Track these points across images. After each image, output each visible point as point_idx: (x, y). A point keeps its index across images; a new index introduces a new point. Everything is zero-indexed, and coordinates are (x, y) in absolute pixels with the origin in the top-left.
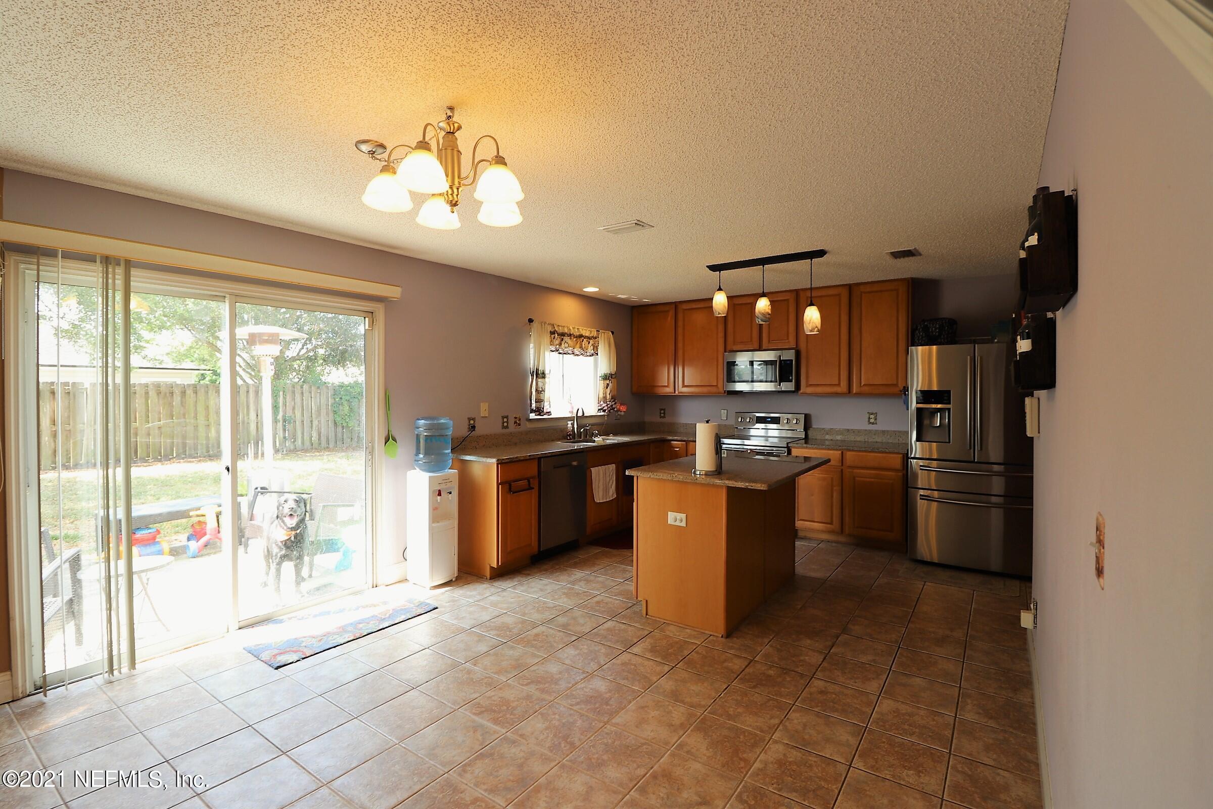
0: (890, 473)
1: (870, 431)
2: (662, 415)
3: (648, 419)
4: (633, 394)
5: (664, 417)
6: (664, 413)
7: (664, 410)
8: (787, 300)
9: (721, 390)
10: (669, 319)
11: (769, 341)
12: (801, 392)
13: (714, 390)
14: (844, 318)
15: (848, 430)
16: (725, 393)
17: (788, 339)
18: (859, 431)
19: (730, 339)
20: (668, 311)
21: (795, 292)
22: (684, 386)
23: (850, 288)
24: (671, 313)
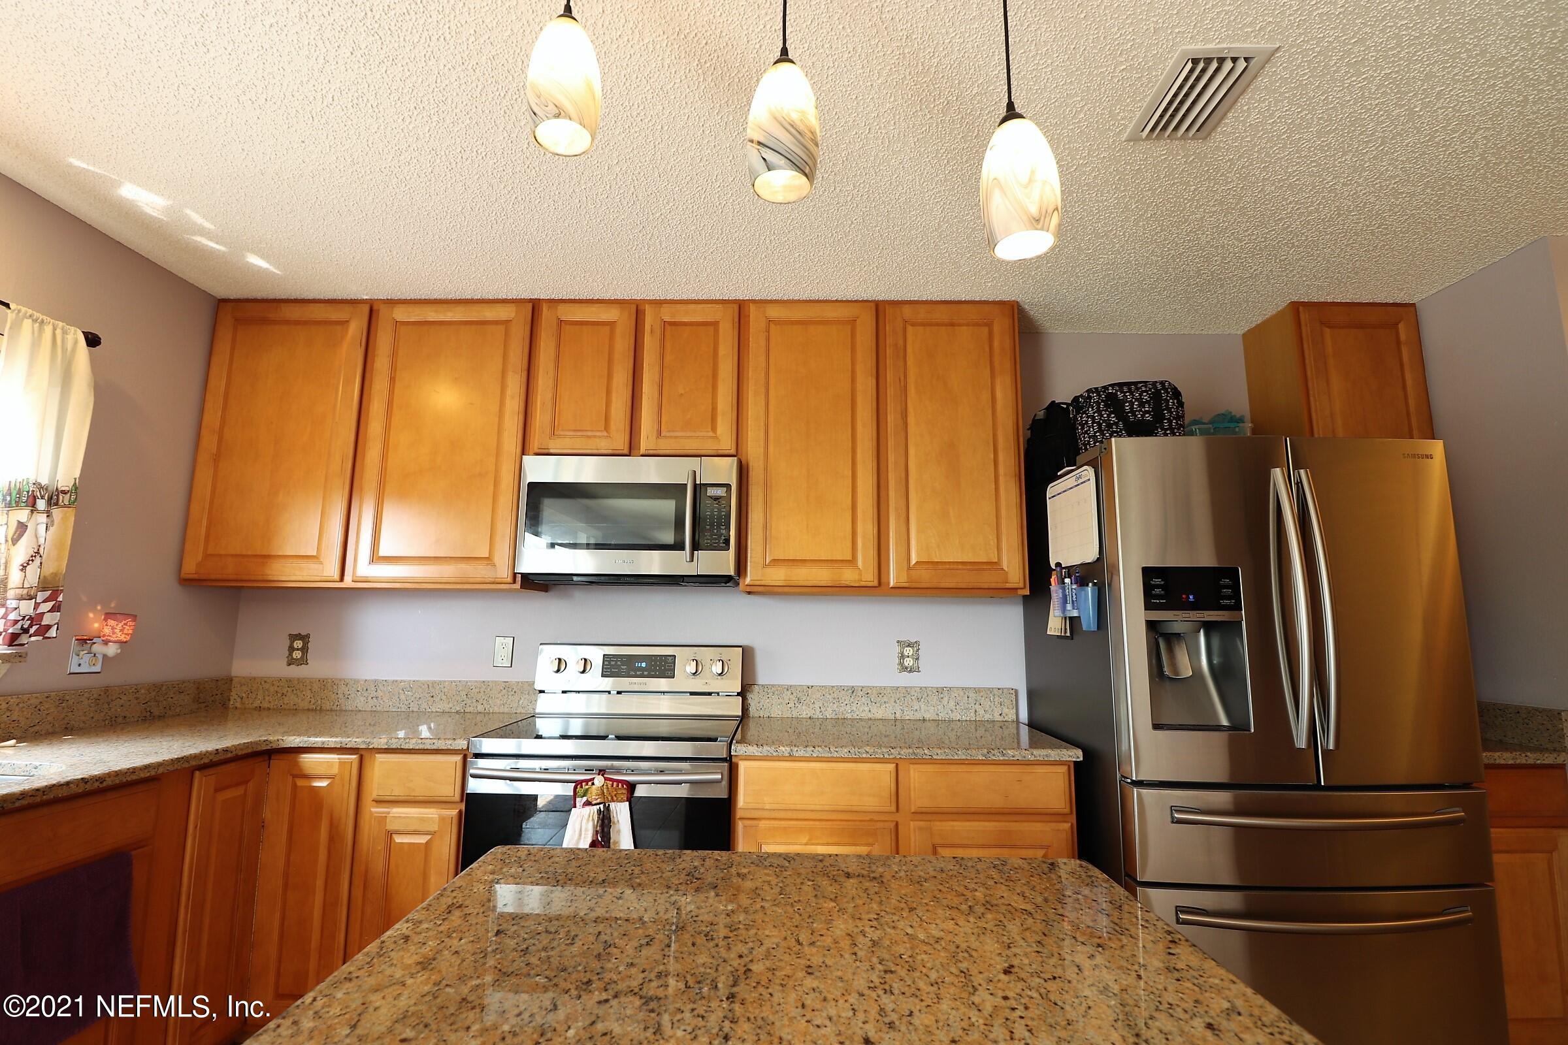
0: (1039, 826)
1: (907, 690)
2: (297, 655)
3: (242, 667)
4: (187, 582)
5: (303, 661)
6: (304, 650)
7: (305, 638)
8: (715, 324)
9: (504, 573)
10: (345, 346)
11: (659, 433)
12: (748, 580)
13: (479, 572)
14: (865, 385)
15: (853, 690)
16: (514, 582)
17: (714, 429)
18: (881, 692)
19: (540, 418)
20: (344, 323)
21: (736, 307)
22: (375, 558)
23: (879, 309)
24: (356, 328)
